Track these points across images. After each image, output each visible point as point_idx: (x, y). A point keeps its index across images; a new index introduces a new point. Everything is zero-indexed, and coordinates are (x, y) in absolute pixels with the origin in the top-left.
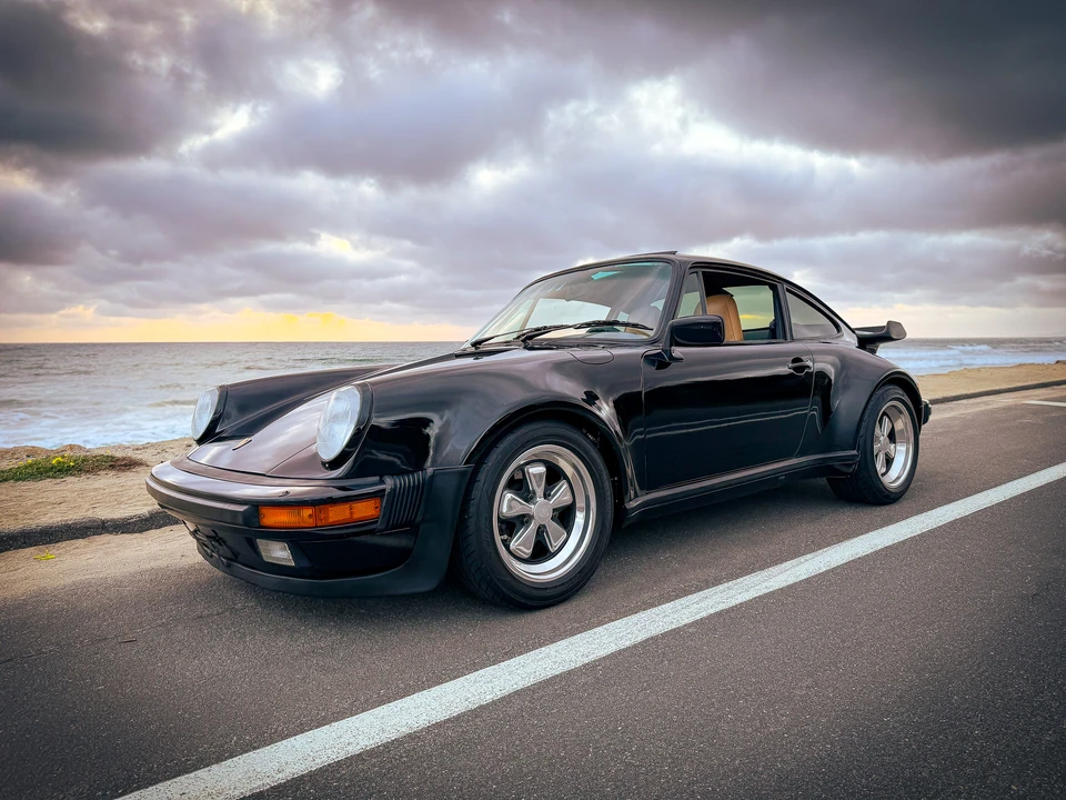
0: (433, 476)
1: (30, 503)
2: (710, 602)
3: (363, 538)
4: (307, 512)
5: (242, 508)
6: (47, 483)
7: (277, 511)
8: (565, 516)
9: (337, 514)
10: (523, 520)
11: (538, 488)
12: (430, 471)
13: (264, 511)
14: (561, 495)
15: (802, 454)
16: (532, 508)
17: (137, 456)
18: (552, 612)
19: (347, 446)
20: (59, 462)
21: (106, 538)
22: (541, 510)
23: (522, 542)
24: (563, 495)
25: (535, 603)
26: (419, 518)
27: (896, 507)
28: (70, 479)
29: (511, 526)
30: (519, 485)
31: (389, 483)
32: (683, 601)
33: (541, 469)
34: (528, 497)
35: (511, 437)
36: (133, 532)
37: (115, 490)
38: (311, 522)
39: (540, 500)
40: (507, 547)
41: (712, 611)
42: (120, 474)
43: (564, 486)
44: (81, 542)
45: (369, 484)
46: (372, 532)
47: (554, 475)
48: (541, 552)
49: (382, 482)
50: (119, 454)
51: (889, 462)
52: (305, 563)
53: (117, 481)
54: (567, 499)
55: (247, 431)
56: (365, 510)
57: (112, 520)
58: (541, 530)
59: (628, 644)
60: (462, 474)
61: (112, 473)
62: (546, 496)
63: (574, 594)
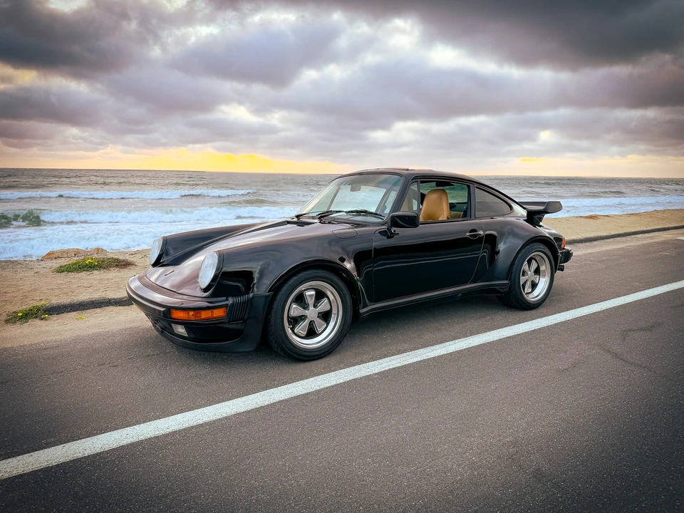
0: (253, 297)
1: (75, 286)
2: (394, 362)
3: (221, 325)
4: (191, 313)
5: (162, 309)
6: (83, 274)
7: (178, 312)
8: (326, 316)
9: (205, 315)
10: (303, 318)
11: (311, 301)
12: (251, 295)
13: (173, 311)
14: (324, 306)
15: (474, 282)
16: (307, 312)
17: (130, 259)
18: (314, 363)
19: (211, 281)
20: (90, 262)
21: (111, 308)
22: (312, 313)
23: (302, 328)
24: (325, 305)
25: (306, 359)
26: (246, 317)
27: (534, 312)
28: (95, 272)
29: (295, 321)
30: (300, 299)
31: (231, 301)
32: (380, 361)
33: (313, 293)
34: (305, 307)
35: (295, 278)
36: (125, 305)
37: (118, 280)
38: (193, 318)
39: (311, 308)
40: (293, 331)
41: (392, 367)
42: (122, 270)
43: (326, 300)
44: (98, 310)
45: (222, 301)
46: (222, 323)
47: (320, 295)
48: (312, 333)
49: (227, 300)
50: (122, 258)
51: (534, 286)
52: (192, 336)
53: (119, 274)
54: (328, 308)
55: (177, 261)
56: (219, 313)
57: (114, 299)
58: (311, 323)
59: (342, 381)
60: (267, 297)
61: (118, 269)
62: (315, 306)
63: (328, 354)
